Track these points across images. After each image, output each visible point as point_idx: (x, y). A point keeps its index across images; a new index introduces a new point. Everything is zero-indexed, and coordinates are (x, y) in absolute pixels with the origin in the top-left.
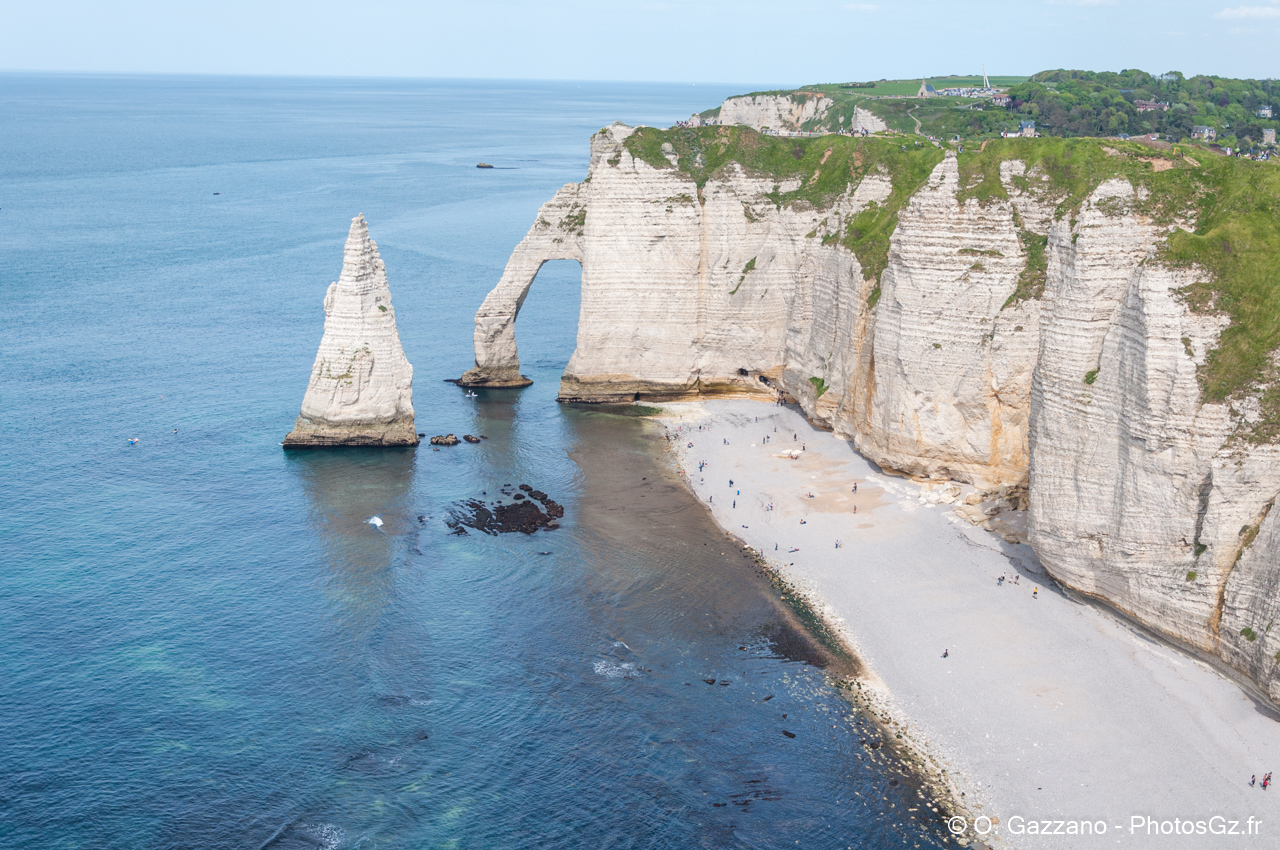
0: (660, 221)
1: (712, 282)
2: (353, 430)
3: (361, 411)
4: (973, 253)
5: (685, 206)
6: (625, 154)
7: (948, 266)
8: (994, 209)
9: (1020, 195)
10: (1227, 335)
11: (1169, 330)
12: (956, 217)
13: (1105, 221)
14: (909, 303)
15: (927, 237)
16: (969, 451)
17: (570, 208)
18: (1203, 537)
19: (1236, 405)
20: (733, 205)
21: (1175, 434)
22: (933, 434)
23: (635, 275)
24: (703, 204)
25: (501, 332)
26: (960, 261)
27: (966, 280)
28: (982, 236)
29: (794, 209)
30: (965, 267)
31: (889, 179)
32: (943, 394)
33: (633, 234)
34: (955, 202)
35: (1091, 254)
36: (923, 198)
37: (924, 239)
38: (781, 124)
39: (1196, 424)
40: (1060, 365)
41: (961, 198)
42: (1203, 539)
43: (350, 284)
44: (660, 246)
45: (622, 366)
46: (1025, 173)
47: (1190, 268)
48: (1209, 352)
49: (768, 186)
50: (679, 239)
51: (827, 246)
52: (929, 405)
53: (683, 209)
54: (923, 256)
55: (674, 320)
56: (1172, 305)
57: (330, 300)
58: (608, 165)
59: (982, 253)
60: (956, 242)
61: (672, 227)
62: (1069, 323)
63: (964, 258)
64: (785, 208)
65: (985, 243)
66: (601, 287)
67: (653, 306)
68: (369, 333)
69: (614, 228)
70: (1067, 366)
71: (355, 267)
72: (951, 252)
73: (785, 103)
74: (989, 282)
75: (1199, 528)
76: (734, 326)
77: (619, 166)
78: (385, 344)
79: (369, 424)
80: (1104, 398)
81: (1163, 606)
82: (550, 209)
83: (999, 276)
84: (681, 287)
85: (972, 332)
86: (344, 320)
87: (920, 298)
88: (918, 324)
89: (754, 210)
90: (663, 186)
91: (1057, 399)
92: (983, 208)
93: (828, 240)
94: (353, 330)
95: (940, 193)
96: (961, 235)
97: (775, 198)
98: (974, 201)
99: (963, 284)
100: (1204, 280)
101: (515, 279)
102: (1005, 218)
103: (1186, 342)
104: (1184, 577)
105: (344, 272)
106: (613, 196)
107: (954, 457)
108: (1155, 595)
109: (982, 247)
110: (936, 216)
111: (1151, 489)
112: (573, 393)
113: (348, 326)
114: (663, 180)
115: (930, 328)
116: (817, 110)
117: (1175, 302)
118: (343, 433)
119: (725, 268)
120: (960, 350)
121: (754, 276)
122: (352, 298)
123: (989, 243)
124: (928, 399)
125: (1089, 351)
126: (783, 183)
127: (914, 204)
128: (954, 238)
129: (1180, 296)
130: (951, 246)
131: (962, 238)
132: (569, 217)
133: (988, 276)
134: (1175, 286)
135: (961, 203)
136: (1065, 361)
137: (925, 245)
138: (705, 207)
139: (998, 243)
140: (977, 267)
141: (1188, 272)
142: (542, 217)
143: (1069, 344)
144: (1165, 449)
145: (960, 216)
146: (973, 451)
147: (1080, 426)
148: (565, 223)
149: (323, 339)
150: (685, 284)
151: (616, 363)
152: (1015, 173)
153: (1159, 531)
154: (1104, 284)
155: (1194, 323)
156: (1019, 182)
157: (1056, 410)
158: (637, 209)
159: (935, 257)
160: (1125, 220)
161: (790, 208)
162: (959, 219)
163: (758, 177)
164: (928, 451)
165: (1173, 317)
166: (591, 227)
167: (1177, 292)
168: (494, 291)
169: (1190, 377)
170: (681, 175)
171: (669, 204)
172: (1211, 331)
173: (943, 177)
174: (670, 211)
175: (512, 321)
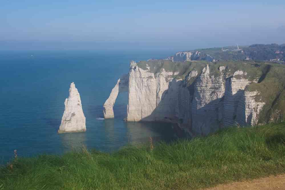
0: (145, 82)
6: (137, 67)
7: (207, 92)
8: (218, 78)
11: (250, 106)
13: (236, 80)
14: (199, 101)
20: (163, 78)
24: (155, 78)
25: (110, 109)
27: (211, 95)
28: (215, 85)
33: (139, 86)
34: (208, 76)
40: (227, 115)
41: (210, 75)
43: (70, 99)
44: (145, 88)
48: (260, 111)
49: (171, 74)
53: (151, 80)
54: (201, 89)
56: (251, 100)
57: (66, 102)
59: (215, 89)
60: (209, 86)
61: (148, 84)
63: (211, 90)
68: (75, 110)
77: (135, 70)
78: (79, 113)
83: (219, 94)
86: (69, 107)
88: (201, 106)
89: (168, 79)
92: (215, 78)
94: (71, 109)
95: (205, 74)
96: (210, 84)
97: (173, 76)
98: (213, 76)
100: (259, 94)
103: (254, 108)
110: (204, 80)
114: (146, 73)
115: (204, 106)
120: (211, 112)
125: (234, 111)
126: (175, 73)
129: (253, 98)
133: (216, 94)
134: (252, 95)
135: (210, 77)
137: (202, 87)
140: (214, 92)
149: (65, 112)
151: (136, 116)
152: (223, 69)
155: (255, 103)
159: (204, 90)
163: (168, 72)
165: (251, 103)
168: (108, 100)
170: (150, 72)
171: (147, 78)
172: (261, 106)
173: (206, 71)
174: (147, 80)
175: (112, 106)
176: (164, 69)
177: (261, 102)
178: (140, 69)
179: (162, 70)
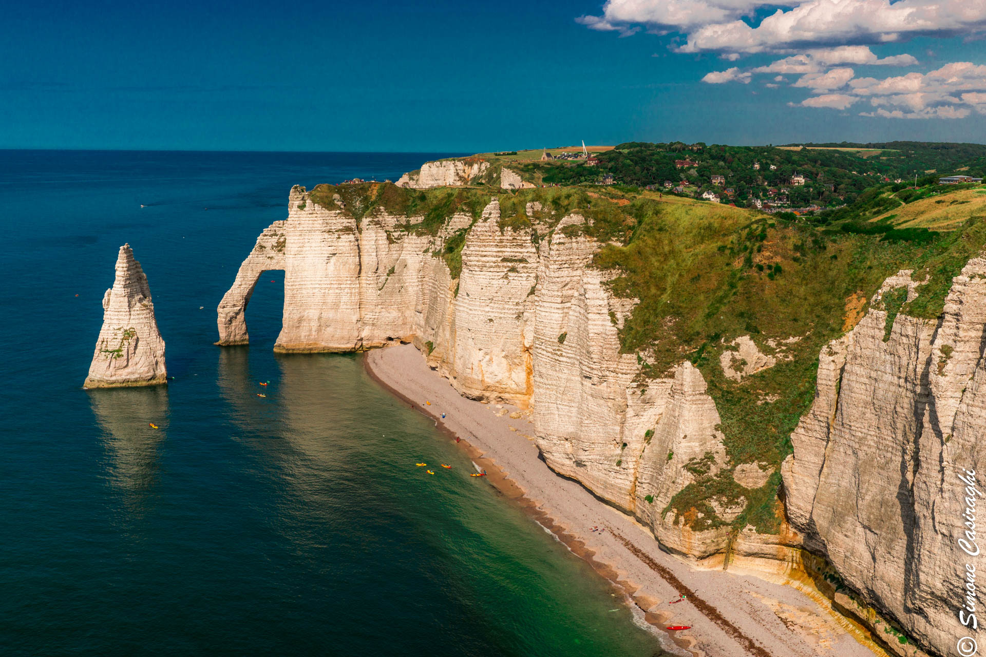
0: (333, 244)
1: (368, 282)
3: (130, 373)
4: (511, 261)
5: (349, 234)
6: (308, 202)
7: (495, 269)
8: (522, 232)
9: (538, 224)
10: (638, 310)
11: (601, 308)
12: (499, 238)
13: (566, 240)
14: (473, 293)
15: (482, 251)
16: (514, 386)
17: (278, 237)
18: (624, 438)
19: (641, 354)
20: (379, 233)
21: (607, 373)
22: (491, 376)
23: (318, 279)
24: (360, 232)
25: (236, 318)
26: (503, 266)
27: (507, 278)
28: (515, 250)
29: (417, 235)
30: (506, 270)
31: (470, 214)
32: (496, 350)
33: (316, 252)
34: (498, 229)
35: (558, 261)
36: (480, 226)
37: (480, 253)
38: (458, 179)
39: (619, 367)
40: (544, 331)
41: (502, 226)
42: (625, 440)
43: (119, 289)
44: (333, 260)
45: (313, 337)
46: (541, 209)
47: (614, 269)
50: (346, 255)
51: (434, 258)
52: (488, 357)
53: (347, 236)
54: (480, 263)
55: (345, 307)
57: (107, 300)
58: (299, 209)
60: (500, 254)
61: (340, 248)
62: (548, 305)
63: (505, 264)
64: (412, 234)
65: (517, 254)
66: (297, 287)
67: (330, 299)
68: (134, 322)
69: (304, 249)
70: (547, 331)
71: (123, 279)
72: (497, 260)
73: (460, 165)
74: (520, 279)
75: (622, 432)
76: (383, 310)
77: (305, 209)
79: (136, 381)
80: (569, 352)
81: (605, 482)
82: (265, 238)
83: (526, 275)
84: (349, 286)
85: (510, 310)
86: (117, 313)
87: (480, 290)
88: (480, 306)
89: (393, 236)
90: (334, 221)
91: (544, 353)
92: (515, 232)
93: (436, 254)
94: (123, 320)
95: (488, 224)
96: (503, 249)
97: (408, 228)
98: (509, 228)
99: (505, 281)
100: (624, 276)
101: (243, 283)
102: (528, 238)
103: (612, 315)
104: (615, 464)
105: (116, 282)
106: (302, 229)
107: (504, 391)
108: (601, 475)
109: (515, 256)
110: (487, 238)
111: (596, 409)
113: (120, 317)
114: (334, 218)
115: (487, 309)
116: (480, 170)
117: (604, 290)
119: (376, 273)
120: (505, 322)
121: (394, 278)
122: (122, 299)
123: (520, 254)
124: (486, 354)
125: (560, 322)
126: (413, 218)
127: (474, 231)
128: (499, 252)
129: (607, 286)
130: (497, 256)
131: (504, 252)
132: (277, 242)
133: (519, 275)
134: (604, 280)
135: (502, 231)
136: (547, 329)
137: (482, 256)
138: (361, 236)
139: (525, 254)
140: (513, 270)
141: (613, 272)
142: (259, 243)
143: (549, 318)
144: (602, 383)
145: (502, 238)
146: (516, 386)
147: (557, 369)
148: (275, 246)
149: (103, 326)
150: (350, 284)
151: (309, 336)
152: (535, 209)
153: (602, 435)
154: (568, 279)
155: (615, 301)
156: (537, 216)
157: (543, 360)
158: (318, 237)
159: (487, 264)
160: (581, 239)
161: (414, 234)
162: (500, 239)
163: (395, 215)
164: (489, 387)
165: (603, 299)
166: (289, 249)
167: (606, 284)
168: (229, 291)
169: (614, 337)
170: (345, 215)
171: (338, 233)
172: (628, 307)
173: (490, 214)
174: (339, 238)
175: (243, 310)
176: (383, 208)
177: (629, 297)
178: (318, 207)
179: (379, 210)
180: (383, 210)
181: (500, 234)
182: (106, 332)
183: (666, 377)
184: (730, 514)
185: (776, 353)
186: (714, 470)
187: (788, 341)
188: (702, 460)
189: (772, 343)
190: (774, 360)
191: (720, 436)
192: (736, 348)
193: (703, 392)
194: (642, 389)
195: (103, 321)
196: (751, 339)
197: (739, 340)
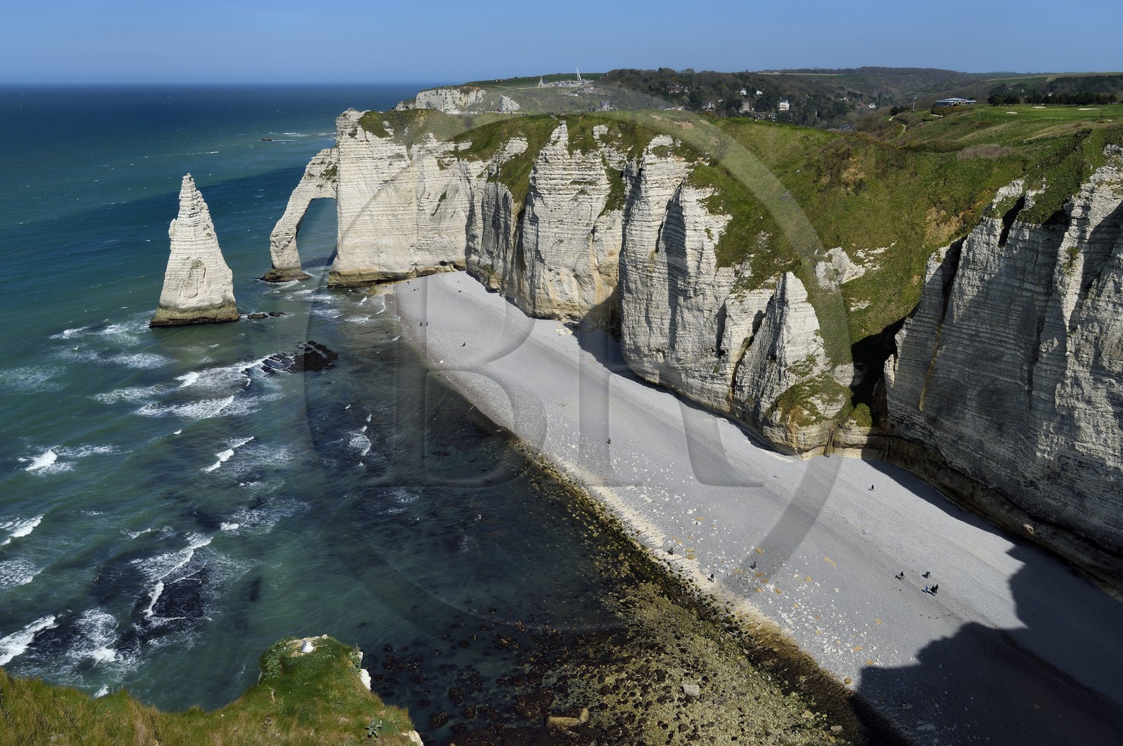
1: (420, 208)
2: (196, 313)
3: (200, 301)
4: (580, 183)
5: (400, 161)
6: (360, 129)
7: (565, 192)
8: (591, 155)
10: (731, 225)
11: (698, 225)
12: (568, 161)
14: (542, 215)
15: (551, 174)
16: (583, 304)
17: (326, 165)
19: (738, 267)
21: (704, 286)
22: (561, 295)
25: (289, 246)
26: (572, 189)
27: (576, 200)
28: (584, 173)
29: (468, 160)
30: (575, 192)
31: (526, 139)
33: (368, 180)
34: (566, 152)
35: (650, 181)
36: (548, 150)
37: (550, 176)
38: (454, 107)
39: (716, 280)
41: (571, 149)
42: (722, 347)
43: (185, 219)
45: (367, 263)
46: (608, 132)
47: (708, 187)
48: (721, 236)
49: (451, 146)
52: (558, 277)
53: (399, 163)
54: (549, 186)
55: (398, 233)
56: (699, 209)
57: (172, 230)
58: (349, 137)
59: (585, 183)
60: (569, 177)
62: (639, 223)
63: (574, 186)
64: (463, 160)
65: (586, 177)
68: (201, 251)
69: (356, 176)
71: (187, 209)
72: (566, 183)
73: (457, 94)
74: (590, 200)
75: (719, 341)
76: (436, 235)
77: (356, 136)
78: (212, 257)
79: (206, 309)
81: (701, 388)
82: (314, 166)
83: (596, 197)
84: (401, 212)
86: (183, 243)
87: (549, 212)
88: (549, 228)
91: (634, 269)
92: (584, 155)
94: (190, 249)
95: (558, 147)
96: (572, 172)
97: (457, 154)
98: (579, 151)
99: (574, 202)
100: (716, 194)
101: (294, 212)
102: (597, 161)
103: (708, 231)
104: (713, 370)
105: (181, 212)
106: (354, 156)
107: (575, 308)
109: (584, 179)
110: (556, 161)
112: (337, 282)
113: (187, 247)
115: (556, 230)
116: (477, 97)
117: (701, 207)
118: (189, 316)
120: (575, 243)
121: (446, 203)
122: (188, 229)
123: (589, 177)
126: (461, 144)
127: (542, 154)
128: (568, 174)
129: (703, 204)
130: (566, 179)
131: (573, 174)
132: (325, 171)
133: (589, 197)
134: (700, 198)
135: (571, 154)
137: (550, 179)
139: (594, 176)
140: (582, 192)
141: (707, 189)
142: (308, 171)
143: (640, 236)
144: (698, 295)
145: (570, 161)
146: (586, 303)
147: (649, 285)
148: (324, 175)
149: (171, 256)
150: (403, 210)
151: (363, 262)
152: (602, 133)
153: (697, 344)
154: (658, 199)
155: (711, 219)
156: (604, 138)
157: (634, 276)
158: (369, 164)
159: (557, 187)
160: (669, 159)
161: (465, 159)
163: (444, 141)
164: (559, 305)
165: (700, 216)
166: (342, 176)
167: (701, 201)
168: (281, 220)
170: (396, 142)
171: (390, 160)
172: (722, 224)
173: (559, 138)
174: (390, 165)
175: (294, 238)
176: (431, 135)
177: (722, 213)
178: (369, 135)
179: (429, 136)
180: (432, 137)
181: (569, 156)
182: (174, 262)
183: (763, 288)
184: (832, 411)
185: (865, 263)
186: (816, 371)
187: (875, 252)
188: (804, 362)
189: (861, 254)
190: (863, 270)
191: (820, 340)
192: (830, 258)
193: (804, 300)
194: (740, 299)
195: (169, 251)
196: (843, 250)
197: (831, 251)
